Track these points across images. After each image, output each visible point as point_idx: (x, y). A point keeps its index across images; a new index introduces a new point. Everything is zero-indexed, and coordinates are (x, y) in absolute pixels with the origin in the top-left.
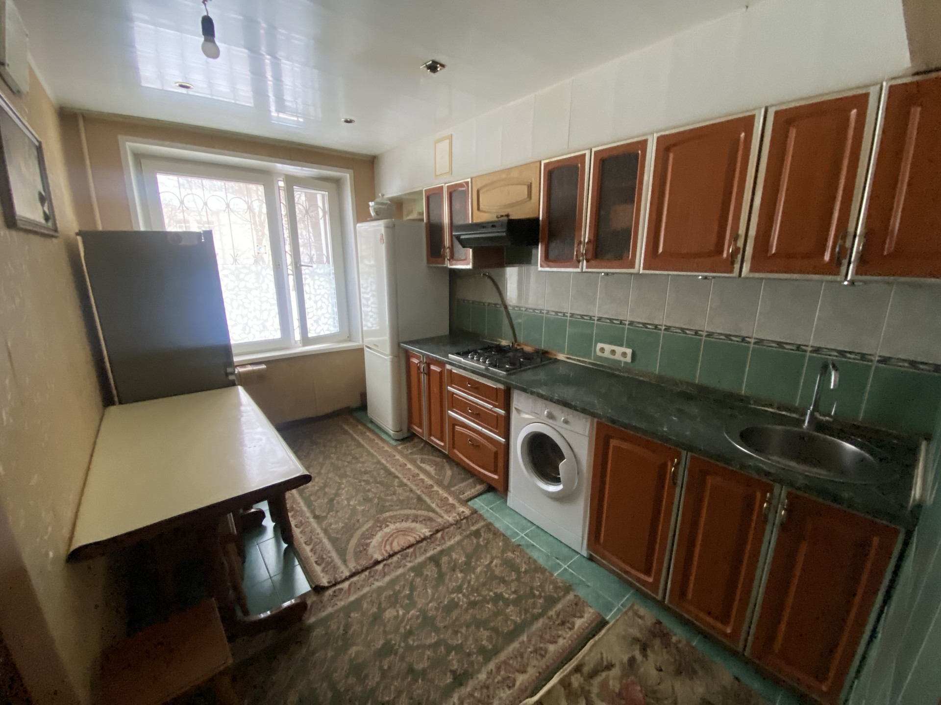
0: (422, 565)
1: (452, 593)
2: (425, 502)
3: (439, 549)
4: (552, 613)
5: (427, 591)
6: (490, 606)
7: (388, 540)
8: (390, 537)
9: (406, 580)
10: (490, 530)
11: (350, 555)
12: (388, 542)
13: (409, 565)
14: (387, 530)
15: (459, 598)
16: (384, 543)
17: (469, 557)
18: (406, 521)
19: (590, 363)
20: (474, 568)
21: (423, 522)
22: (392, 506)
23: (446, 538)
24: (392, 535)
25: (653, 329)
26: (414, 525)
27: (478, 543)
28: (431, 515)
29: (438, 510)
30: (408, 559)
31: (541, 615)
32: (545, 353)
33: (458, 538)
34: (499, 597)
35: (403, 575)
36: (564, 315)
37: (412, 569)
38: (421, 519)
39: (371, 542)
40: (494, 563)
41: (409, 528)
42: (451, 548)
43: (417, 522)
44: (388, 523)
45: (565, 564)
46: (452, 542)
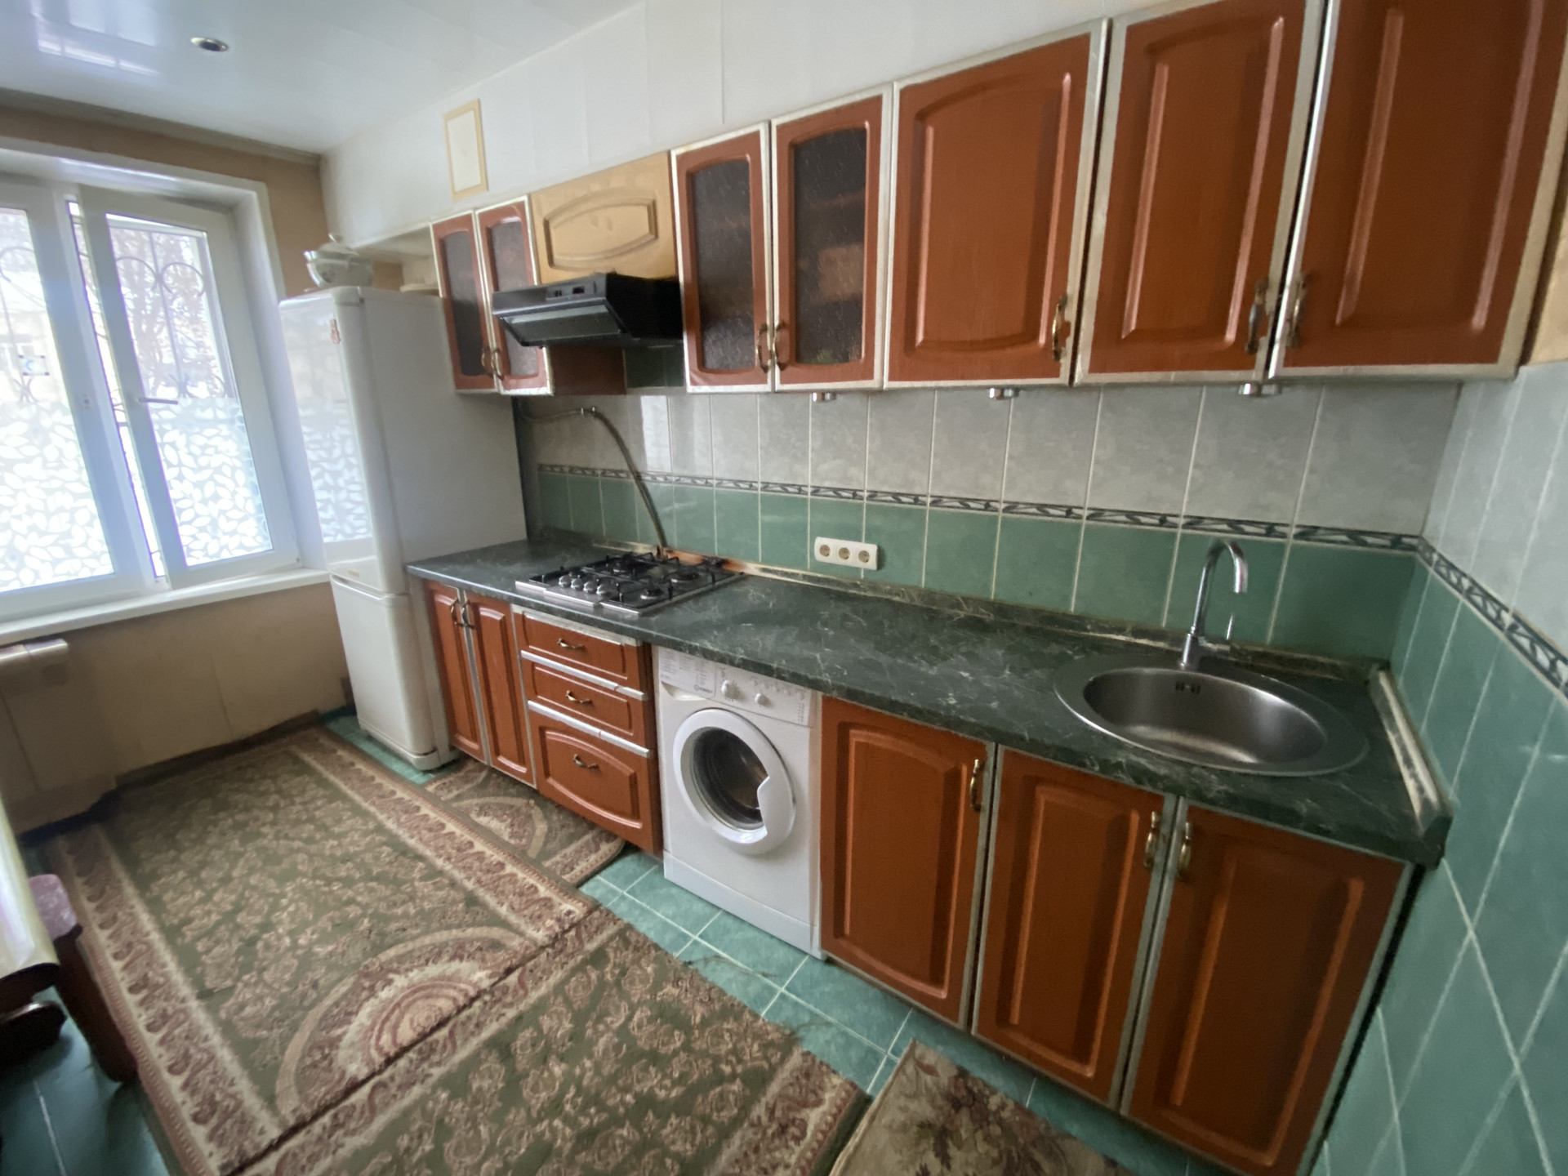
0: (471, 1064)
1: (540, 1120)
2: (484, 906)
3: (511, 1013)
4: (759, 1111)
5: (478, 1132)
6: (625, 1132)
7: (387, 1018)
8: (393, 1011)
9: (427, 1115)
10: (626, 942)
11: (285, 1084)
12: (388, 1025)
13: (437, 1072)
14: (385, 994)
15: (553, 1130)
16: (377, 1028)
17: (579, 1019)
18: (434, 962)
19: (805, 577)
20: (593, 1042)
21: (478, 955)
22: (404, 930)
23: (529, 984)
24: (398, 1005)
25: (910, 503)
26: (456, 965)
27: (601, 978)
28: (496, 933)
29: (513, 919)
30: (435, 1058)
31: (736, 1122)
32: (722, 563)
33: (558, 975)
34: (647, 1102)
35: (421, 1102)
36: (751, 486)
37: (445, 1082)
38: (472, 950)
39: (344, 1033)
40: (636, 1019)
41: (442, 977)
42: (540, 1007)
43: (461, 959)
44: (391, 976)
45: (781, 985)
46: (543, 990)
